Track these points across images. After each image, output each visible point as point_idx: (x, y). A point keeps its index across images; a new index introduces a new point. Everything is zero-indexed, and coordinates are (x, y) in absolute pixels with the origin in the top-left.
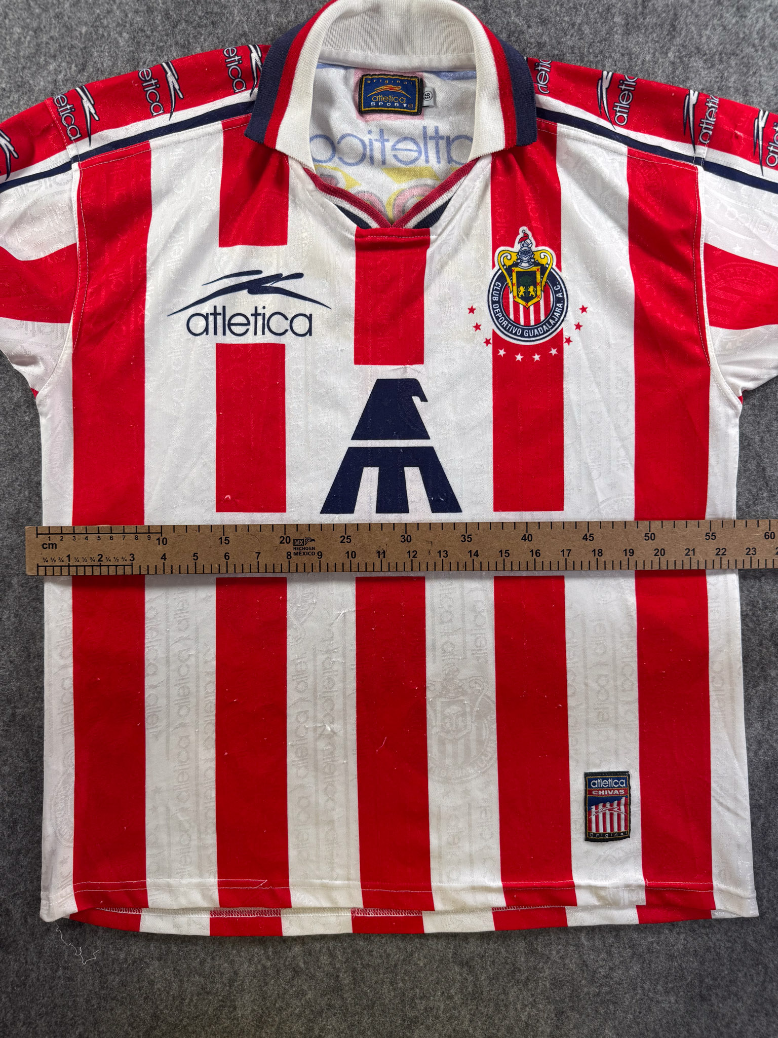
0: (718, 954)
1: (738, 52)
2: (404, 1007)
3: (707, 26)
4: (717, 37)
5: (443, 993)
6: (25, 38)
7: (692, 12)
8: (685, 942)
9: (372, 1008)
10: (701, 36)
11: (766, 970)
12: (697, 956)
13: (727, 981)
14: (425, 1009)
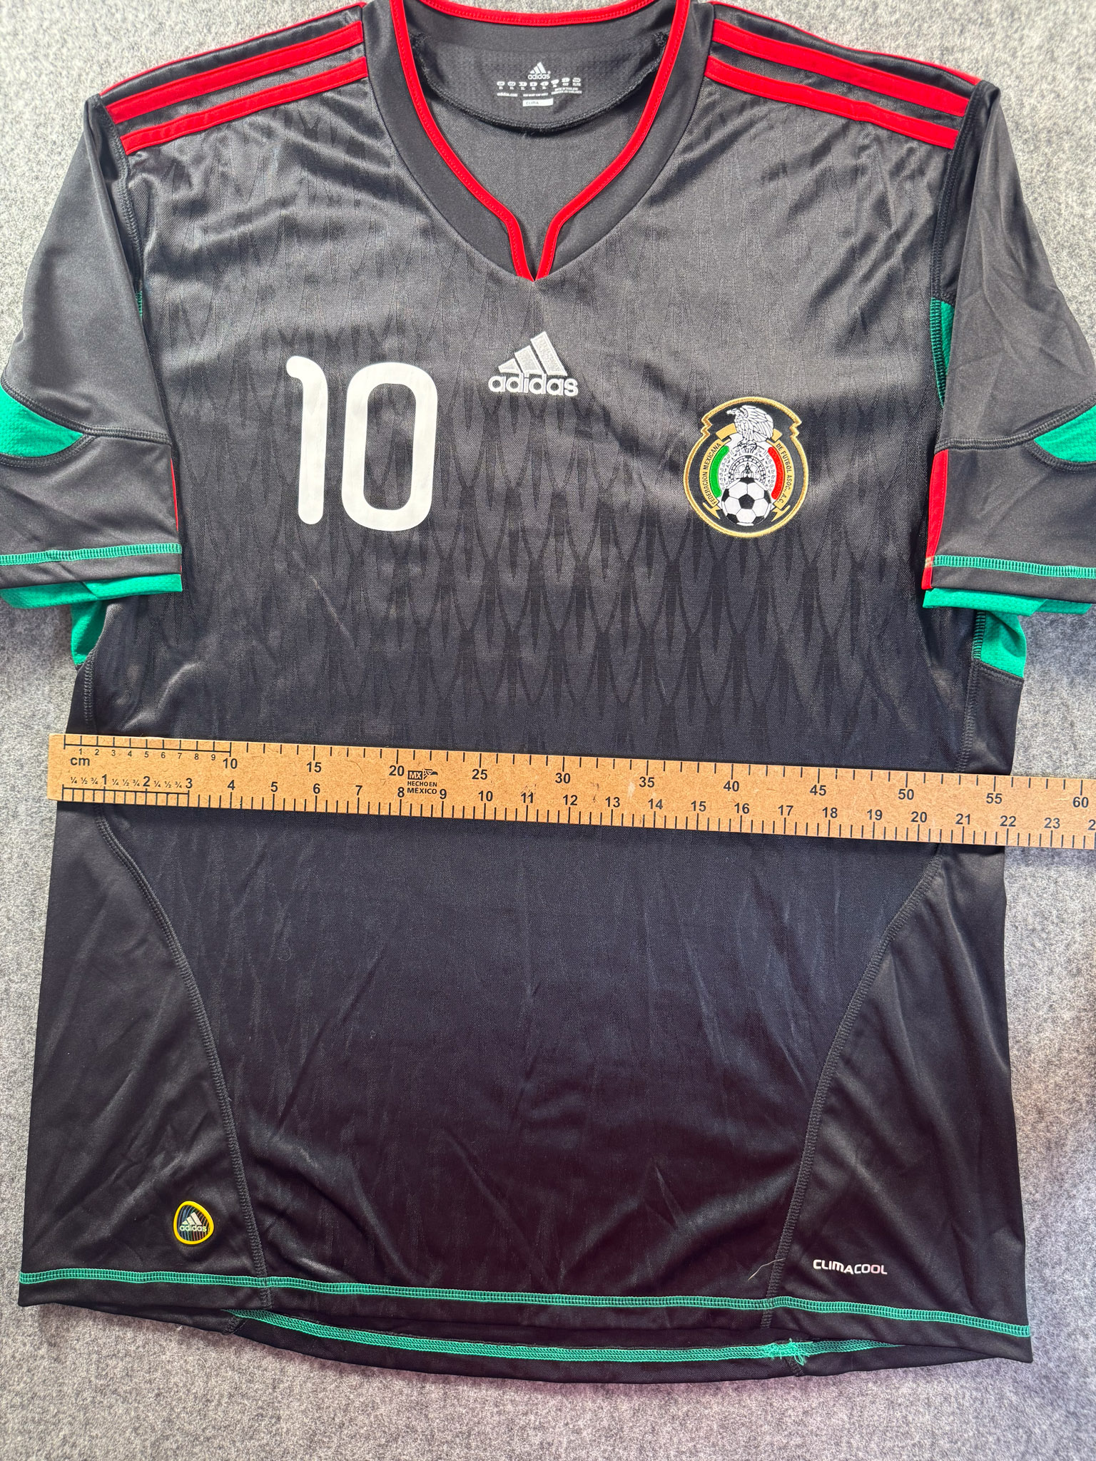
0: (960, 1406)
1: (1075, 130)
2: (512, 1438)
3: (1032, 91)
4: (1046, 108)
5: (567, 1424)
6: (87, 74)
7: (1012, 71)
8: (915, 1386)
9: (469, 1435)
10: (1022, 105)
11: (1029, 1437)
12: (929, 1406)
13: (971, 1447)
14: (541, 1443)
